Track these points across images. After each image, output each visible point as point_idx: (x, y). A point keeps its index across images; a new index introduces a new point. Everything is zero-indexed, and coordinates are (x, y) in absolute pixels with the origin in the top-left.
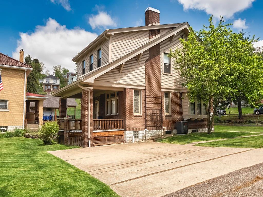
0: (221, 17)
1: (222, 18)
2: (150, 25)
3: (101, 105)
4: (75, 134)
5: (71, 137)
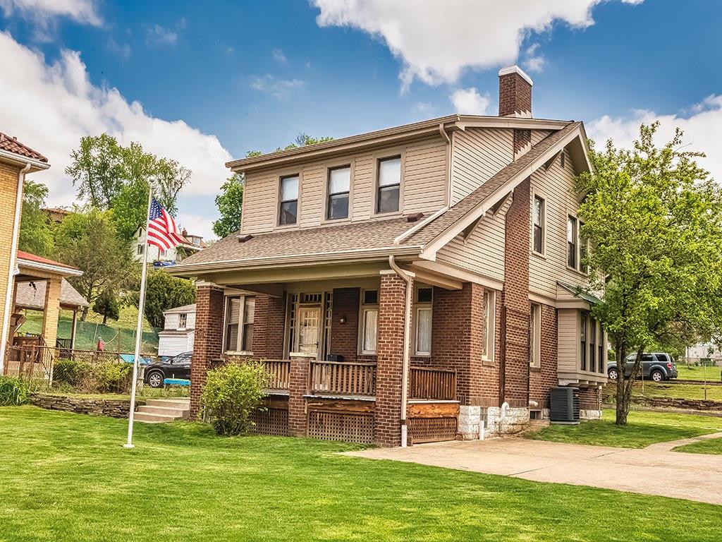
0: (678, 130)
1: (679, 133)
2: (517, 115)
3: (342, 320)
4: (339, 407)
5: (318, 414)
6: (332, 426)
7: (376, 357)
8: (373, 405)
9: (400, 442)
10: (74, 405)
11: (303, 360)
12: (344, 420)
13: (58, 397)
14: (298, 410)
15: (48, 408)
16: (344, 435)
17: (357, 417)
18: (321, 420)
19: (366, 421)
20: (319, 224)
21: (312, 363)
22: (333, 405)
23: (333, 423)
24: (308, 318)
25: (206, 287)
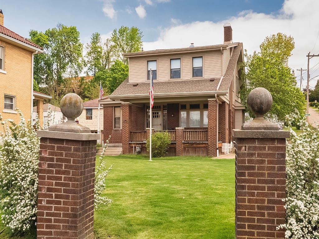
3: (173, 115)
4: (195, 145)
5: (187, 148)
6: (192, 152)
7: (207, 128)
8: (206, 144)
9: (217, 155)
11: (181, 130)
12: (196, 149)
14: (179, 147)
16: (197, 154)
17: (201, 148)
18: (188, 150)
19: (204, 149)
20: (167, 80)
21: (184, 131)
22: (193, 145)
23: (192, 151)
24: (155, 115)
25: (127, 104)
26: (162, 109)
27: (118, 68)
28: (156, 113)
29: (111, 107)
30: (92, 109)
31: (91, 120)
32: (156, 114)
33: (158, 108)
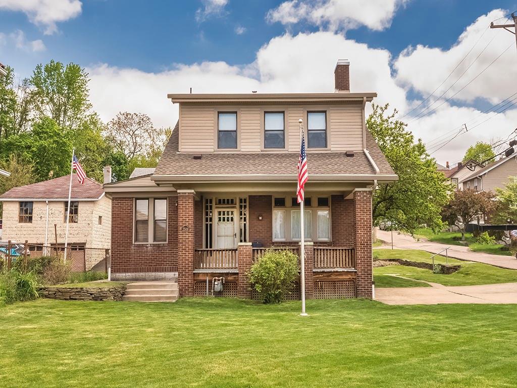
3: (260, 218)
4: (333, 277)
5: (319, 283)
6: (329, 290)
8: (354, 274)
10: (91, 294)
12: (336, 285)
13: (76, 288)
14: (309, 281)
15: (66, 299)
16: (337, 294)
17: (344, 282)
18: (321, 286)
20: (259, 150)
21: (314, 249)
22: (330, 276)
23: (329, 287)
24: (222, 216)
25: (189, 193)
26: (238, 206)
27: (48, 130)
28: (228, 212)
29: (130, 198)
30: (32, 202)
31: (29, 224)
32: (224, 214)
33: (228, 203)
